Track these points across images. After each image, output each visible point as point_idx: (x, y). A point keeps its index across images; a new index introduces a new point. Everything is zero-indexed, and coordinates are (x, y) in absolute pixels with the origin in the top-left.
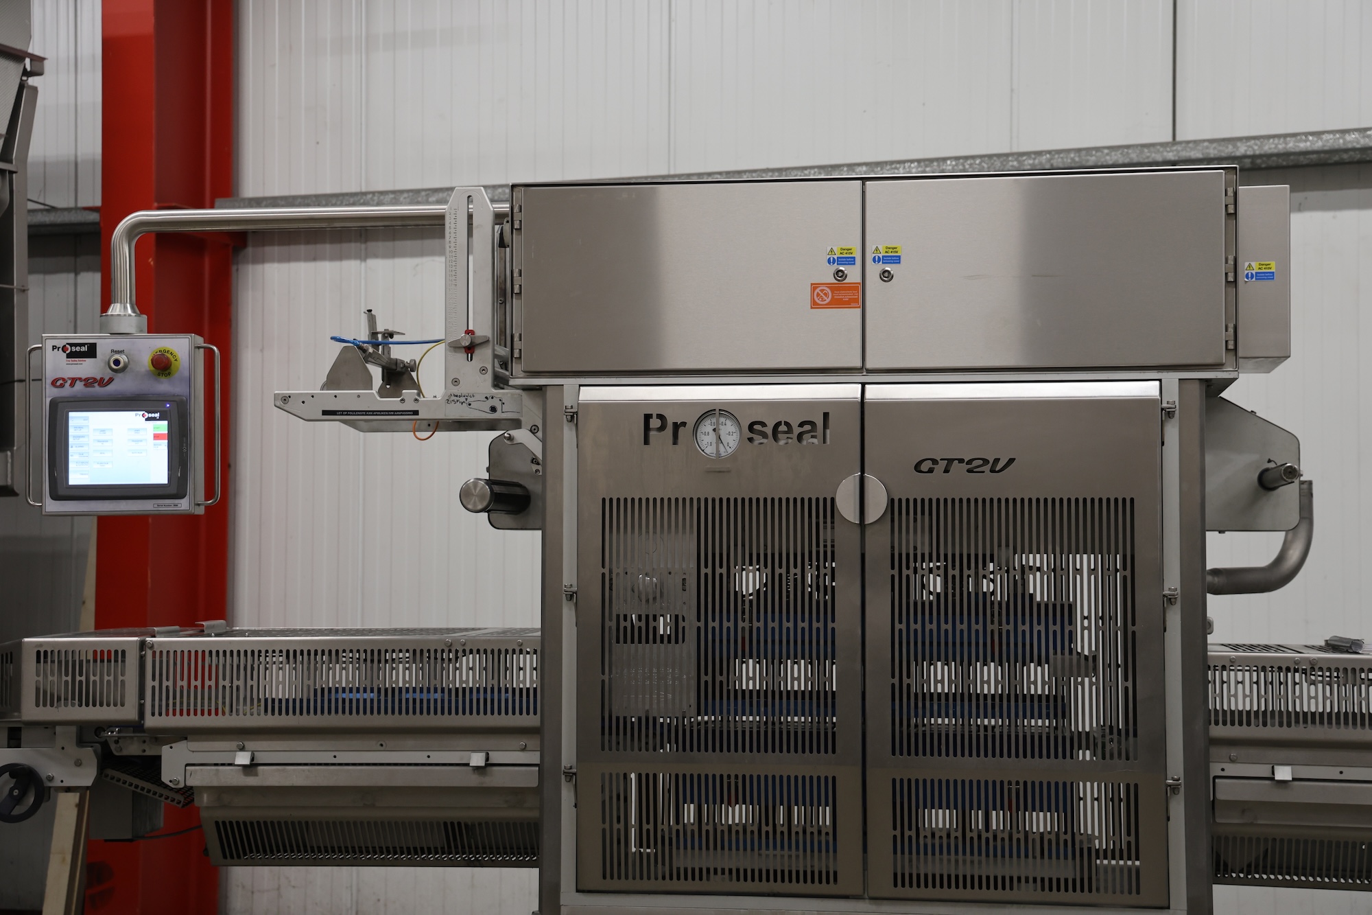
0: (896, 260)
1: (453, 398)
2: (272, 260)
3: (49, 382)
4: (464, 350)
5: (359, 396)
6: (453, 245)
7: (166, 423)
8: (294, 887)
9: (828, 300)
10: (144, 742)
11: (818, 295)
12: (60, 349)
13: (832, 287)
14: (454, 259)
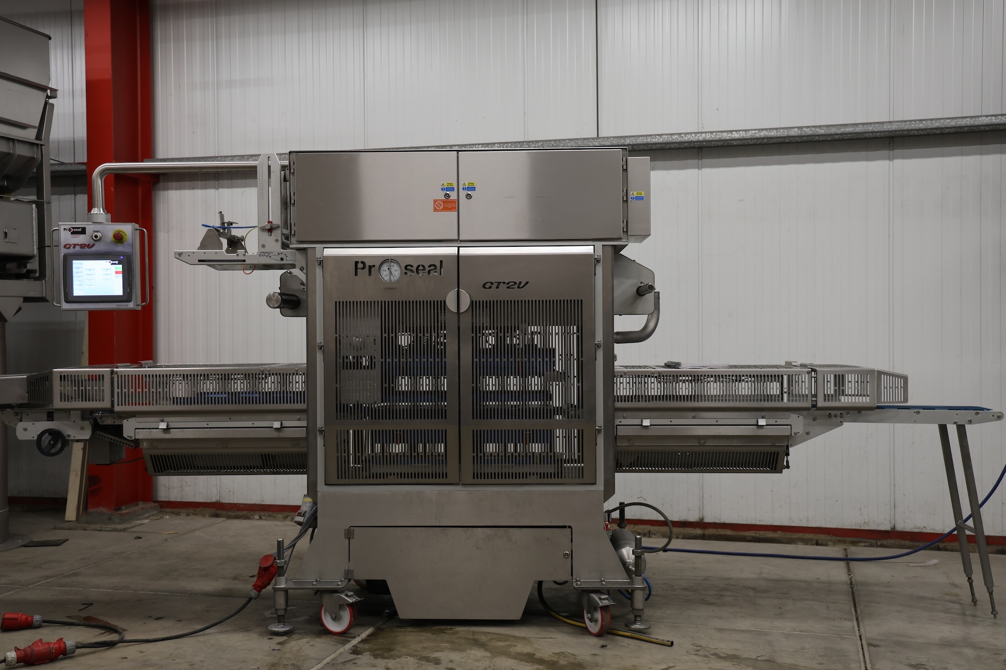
0: (473, 189)
1: (262, 254)
2: (172, 189)
3: (62, 246)
4: (267, 231)
5: (216, 253)
6: (261, 180)
7: (121, 266)
8: (189, 486)
9: (441, 208)
10: (114, 418)
11: (437, 205)
12: (68, 230)
13: (444, 202)
14: (262, 187)
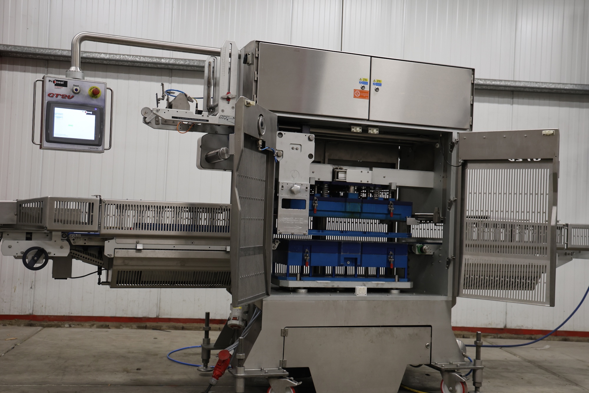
0: (380, 85)
1: (222, 117)
3: (47, 94)
4: (226, 100)
5: (186, 112)
6: (224, 60)
7: (94, 116)
9: (359, 96)
11: (356, 93)
12: (52, 82)
13: (361, 92)
14: (224, 66)
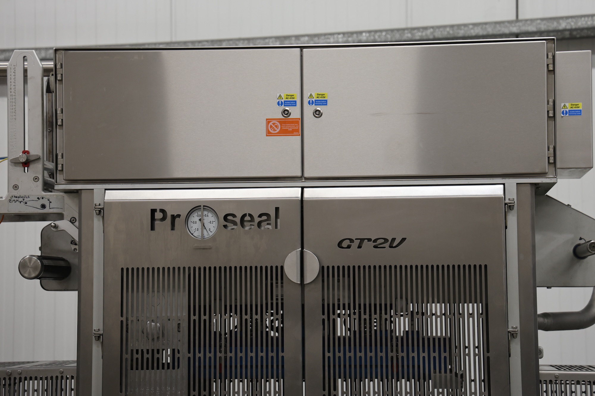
0: (324, 103)
1: (14, 199)
4: (21, 165)
6: (13, 90)
9: (278, 130)
11: (271, 126)
13: (281, 122)
14: (14, 100)
